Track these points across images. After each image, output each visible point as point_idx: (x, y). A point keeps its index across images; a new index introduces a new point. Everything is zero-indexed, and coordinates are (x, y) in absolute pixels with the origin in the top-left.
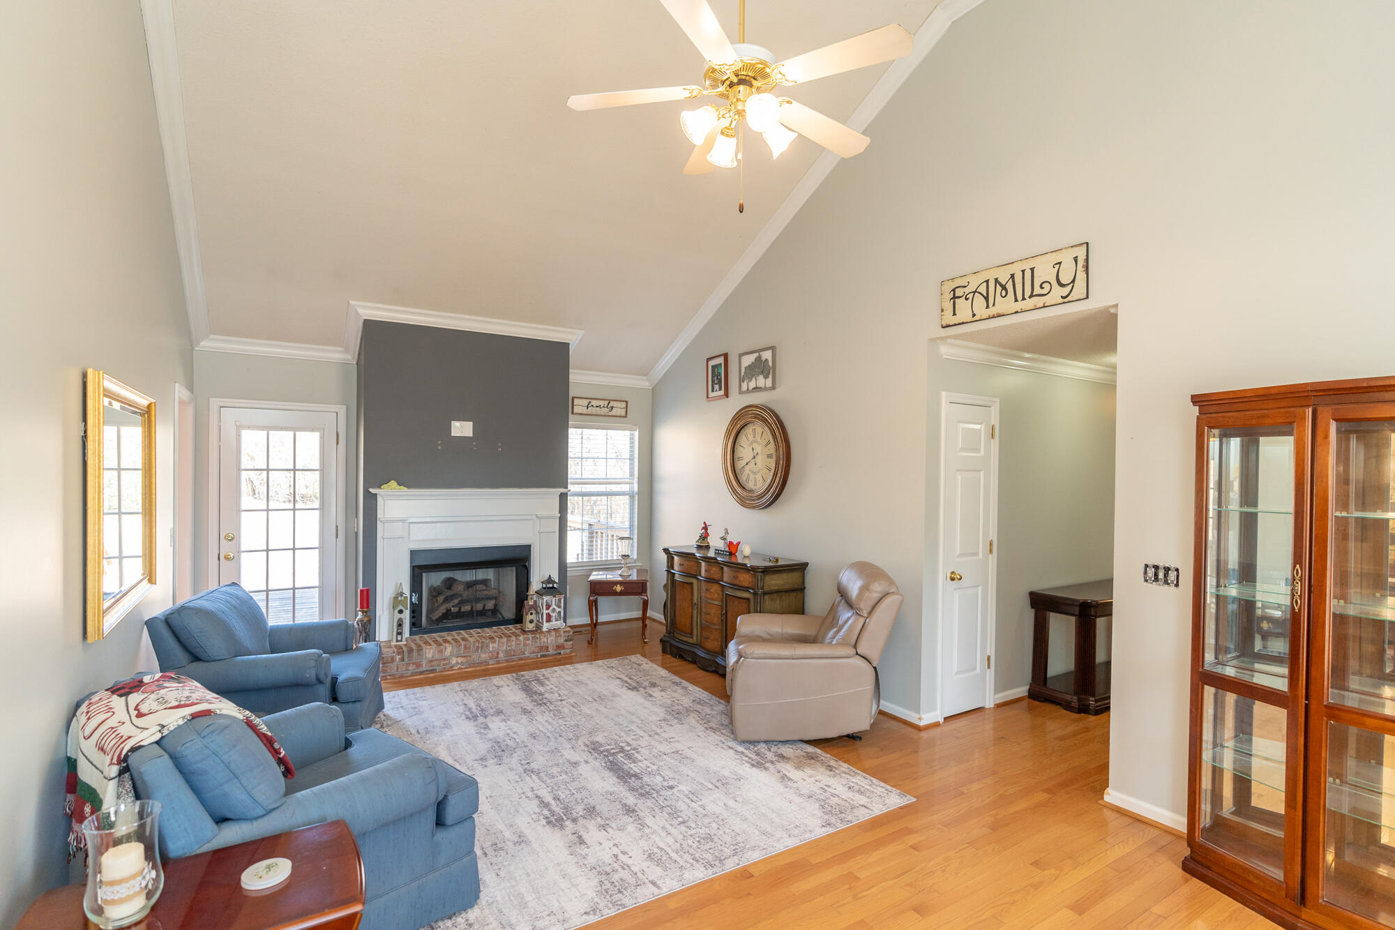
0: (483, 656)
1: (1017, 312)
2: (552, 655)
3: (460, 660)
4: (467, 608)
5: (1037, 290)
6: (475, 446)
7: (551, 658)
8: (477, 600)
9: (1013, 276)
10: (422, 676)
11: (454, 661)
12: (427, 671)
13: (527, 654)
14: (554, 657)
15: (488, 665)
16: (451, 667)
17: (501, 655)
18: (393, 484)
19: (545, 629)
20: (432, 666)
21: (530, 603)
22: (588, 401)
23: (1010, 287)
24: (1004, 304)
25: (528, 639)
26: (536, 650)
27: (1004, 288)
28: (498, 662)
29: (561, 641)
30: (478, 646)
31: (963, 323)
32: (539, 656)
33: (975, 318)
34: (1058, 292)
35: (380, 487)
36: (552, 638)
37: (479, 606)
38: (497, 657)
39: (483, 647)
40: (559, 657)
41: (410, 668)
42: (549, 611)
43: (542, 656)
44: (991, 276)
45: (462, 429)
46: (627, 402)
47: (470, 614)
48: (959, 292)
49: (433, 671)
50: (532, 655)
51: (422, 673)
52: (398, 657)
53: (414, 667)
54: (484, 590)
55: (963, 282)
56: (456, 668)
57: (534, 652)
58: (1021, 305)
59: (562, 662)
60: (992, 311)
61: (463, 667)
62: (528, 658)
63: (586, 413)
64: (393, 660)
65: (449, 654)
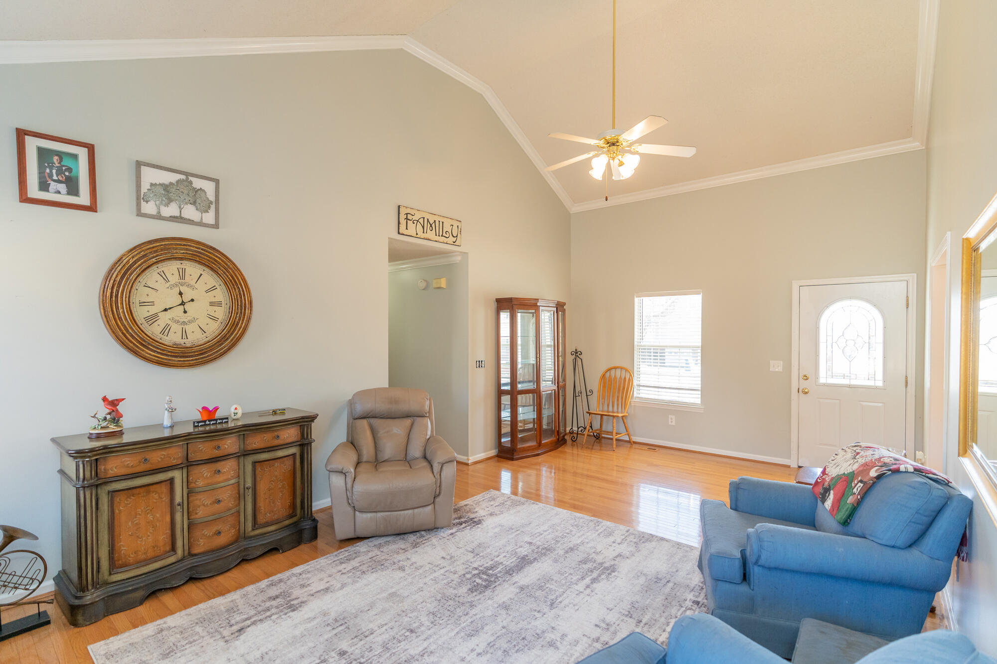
1: (436, 241)
5: (444, 234)
9: (435, 221)
23: (433, 225)
24: (431, 234)
27: (431, 226)
31: (411, 236)
33: (417, 236)
34: (451, 239)
44: (427, 216)
48: (410, 217)
55: (412, 212)
58: (437, 238)
60: (425, 235)
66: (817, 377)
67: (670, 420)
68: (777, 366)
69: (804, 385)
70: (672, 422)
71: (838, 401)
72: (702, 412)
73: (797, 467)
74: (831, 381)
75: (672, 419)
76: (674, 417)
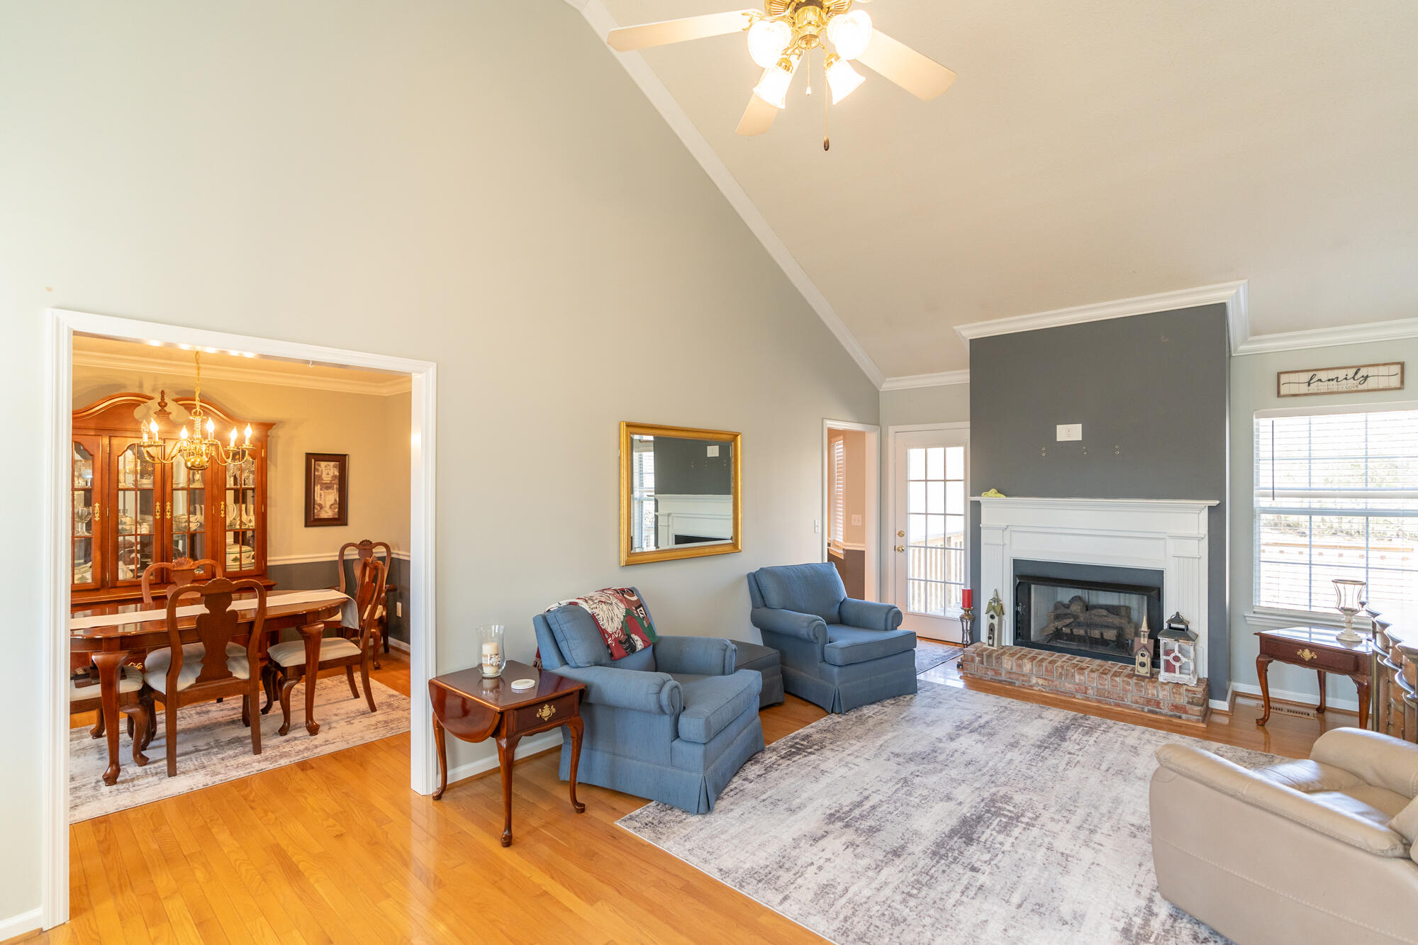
0: (1068, 686)
2: (1166, 715)
3: (1041, 681)
4: (1080, 632)
6: (1086, 450)
7: (1162, 718)
8: (1095, 626)
10: (1000, 685)
11: (1034, 680)
12: (1005, 681)
13: (1128, 702)
14: (1168, 718)
15: (1074, 697)
16: (1031, 686)
17: (1090, 691)
18: (993, 490)
19: (1161, 679)
20: (1010, 678)
21: (1142, 641)
22: (1311, 374)
25: (1128, 684)
26: (1141, 701)
28: (1087, 699)
29: (1182, 700)
30: (1061, 673)
32: (1146, 710)
35: (980, 495)
36: (1165, 693)
37: (1096, 634)
38: (1086, 693)
39: (1068, 676)
40: (1175, 720)
41: (989, 673)
42: (1170, 658)
43: (1150, 711)
45: (1069, 432)
46: (1402, 365)
47: (1081, 639)
49: (1011, 683)
50: (1135, 706)
51: (1000, 682)
52: (977, 659)
53: (993, 673)
54: (1105, 616)
56: (1035, 688)
57: (1137, 703)
59: (1182, 729)
61: (1044, 690)
62: (1128, 707)
63: (1307, 392)
64: (973, 660)
65: (1028, 671)
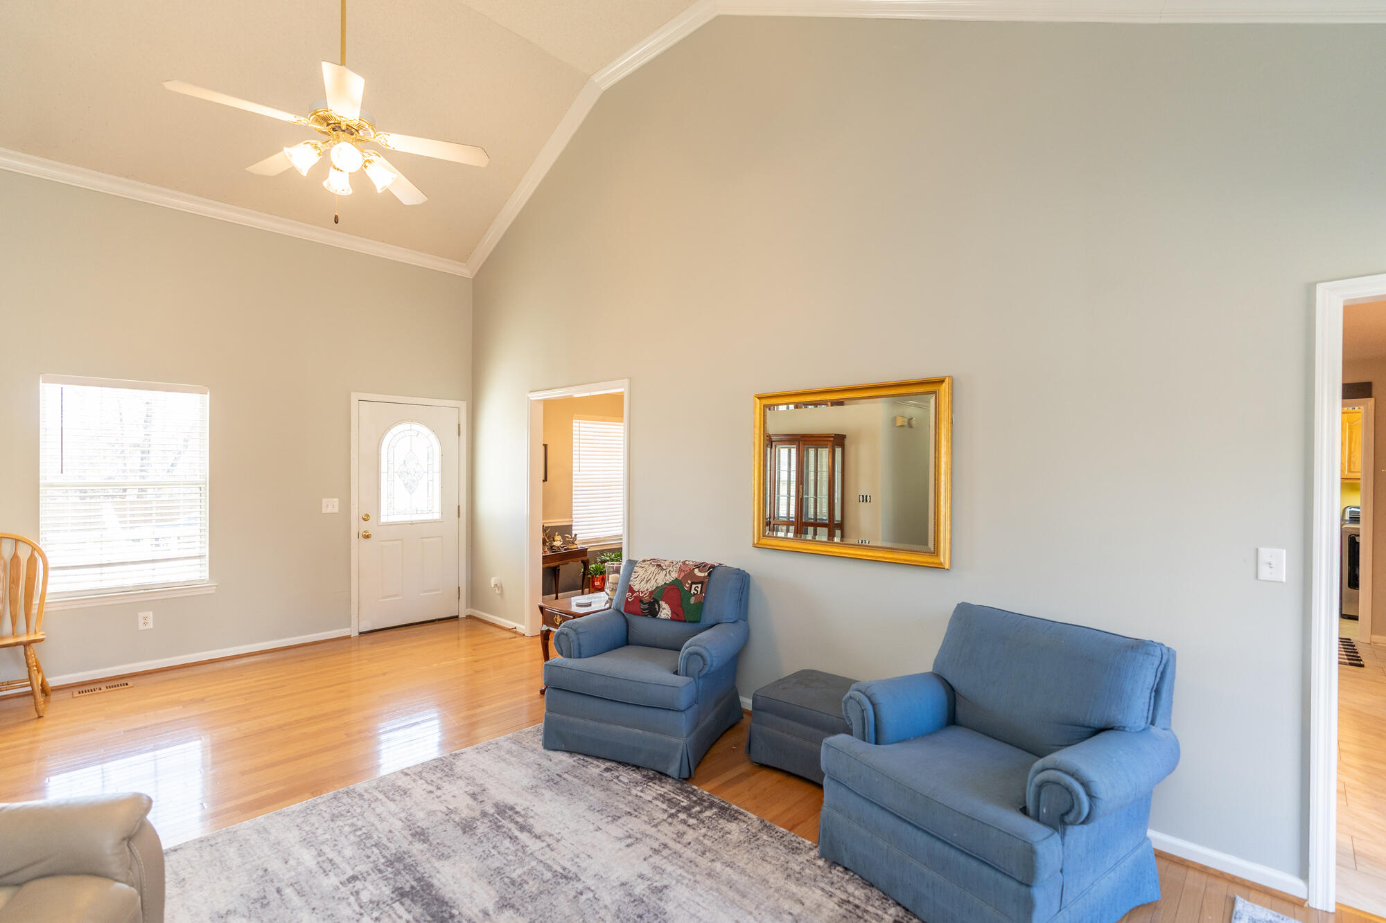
66: (379, 516)
67: (141, 621)
68: (331, 505)
69: (365, 526)
70: (145, 624)
71: (400, 542)
72: (213, 592)
73: (357, 634)
74: (392, 519)
75: (145, 618)
76: (150, 614)
